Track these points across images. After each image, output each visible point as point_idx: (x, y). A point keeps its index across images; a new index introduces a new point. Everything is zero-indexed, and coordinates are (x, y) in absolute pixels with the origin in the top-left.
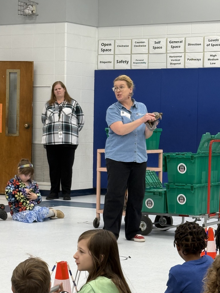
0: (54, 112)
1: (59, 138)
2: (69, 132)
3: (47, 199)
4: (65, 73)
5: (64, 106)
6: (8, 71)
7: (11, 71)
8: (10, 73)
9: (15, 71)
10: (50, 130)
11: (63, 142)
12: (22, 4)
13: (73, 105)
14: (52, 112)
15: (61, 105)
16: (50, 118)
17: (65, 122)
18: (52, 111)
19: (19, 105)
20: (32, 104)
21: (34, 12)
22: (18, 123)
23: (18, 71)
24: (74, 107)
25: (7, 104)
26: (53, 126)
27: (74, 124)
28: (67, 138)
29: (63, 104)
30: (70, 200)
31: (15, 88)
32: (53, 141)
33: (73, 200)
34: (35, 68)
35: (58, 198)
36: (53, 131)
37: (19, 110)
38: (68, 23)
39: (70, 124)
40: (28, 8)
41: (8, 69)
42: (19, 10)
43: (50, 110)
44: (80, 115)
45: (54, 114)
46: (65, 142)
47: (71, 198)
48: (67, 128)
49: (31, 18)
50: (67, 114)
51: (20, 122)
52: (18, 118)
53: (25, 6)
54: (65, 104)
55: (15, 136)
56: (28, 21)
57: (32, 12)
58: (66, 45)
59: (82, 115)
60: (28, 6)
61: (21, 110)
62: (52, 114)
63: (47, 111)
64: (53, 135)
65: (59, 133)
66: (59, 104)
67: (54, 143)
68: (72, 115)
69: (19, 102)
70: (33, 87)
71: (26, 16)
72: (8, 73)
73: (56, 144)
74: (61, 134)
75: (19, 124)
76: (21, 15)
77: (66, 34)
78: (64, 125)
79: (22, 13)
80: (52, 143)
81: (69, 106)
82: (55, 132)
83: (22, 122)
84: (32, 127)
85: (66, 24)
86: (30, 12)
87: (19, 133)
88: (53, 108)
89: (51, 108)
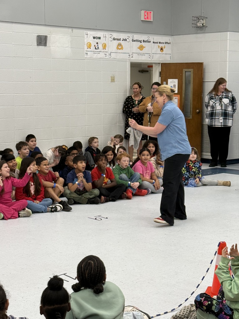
0: (216, 102)
1: (219, 122)
2: (227, 118)
3: (210, 166)
4: (227, 70)
5: (223, 97)
6: (184, 70)
7: (187, 70)
8: (185, 72)
9: (190, 70)
10: (212, 115)
11: (221, 125)
12: (195, 19)
13: (230, 96)
14: (214, 103)
15: (221, 96)
16: (213, 107)
17: (224, 110)
18: (214, 101)
19: (192, 96)
20: (202, 95)
21: (204, 24)
22: (191, 110)
23: (192, 70)
24: (230, 97)
25: (183, 95)
26: (214, 113)
27: (230, 111)
28: (225, 122)
29: (222, 96)
30: (226, 167)
31: (190, 83)
32: (214, 124)
33: (228, 167)
34: (204, 67)
35: (217, 166)
36: (215, 117)
37: (192, 99)
38: (230, 32)
39: (227, 112)
40: (200, 22)
41: (184, 69)
42: (192, 24)
43: (212, 100)
44: (234, 103)
45: (215, 104)
46: (223, 126)
47: (227, 165)
48: (225, 115)
49: (202, 29)
50: (226, 104)
51: (193, 109)
52: (191, 105)
53: (197, 20)
54: (223, 96)
55: (189, 118)
56: (199, 31)
57: (203, 24)
58: (228, 50)
59: (236, 103)
60: (200, 20)
61: (194, 100)
62: (214, 104)
63: (209, 101)
64: (214, 120)
65: (220, 118)
66: (219, 96)
67: (215, 125)
68: (229, 104)
69: (192, 93)
70: (203, 82)
71: (198, 27)
72: (184, 72)
73: (216, 126)
74: (221, 119)
75: (193, 110)
76: (195, 27)
77: (228, 41)
78: (223, 113)
79: (195, 26)
80: (213, 125)
81: (227, 97)
82: (216, 118)
83: (195, 108)
84: (202, 112)
85: (228, 33)
86: (201, 25)
87: (192, 117)
88: (214, 98)
89: (213, 99)
